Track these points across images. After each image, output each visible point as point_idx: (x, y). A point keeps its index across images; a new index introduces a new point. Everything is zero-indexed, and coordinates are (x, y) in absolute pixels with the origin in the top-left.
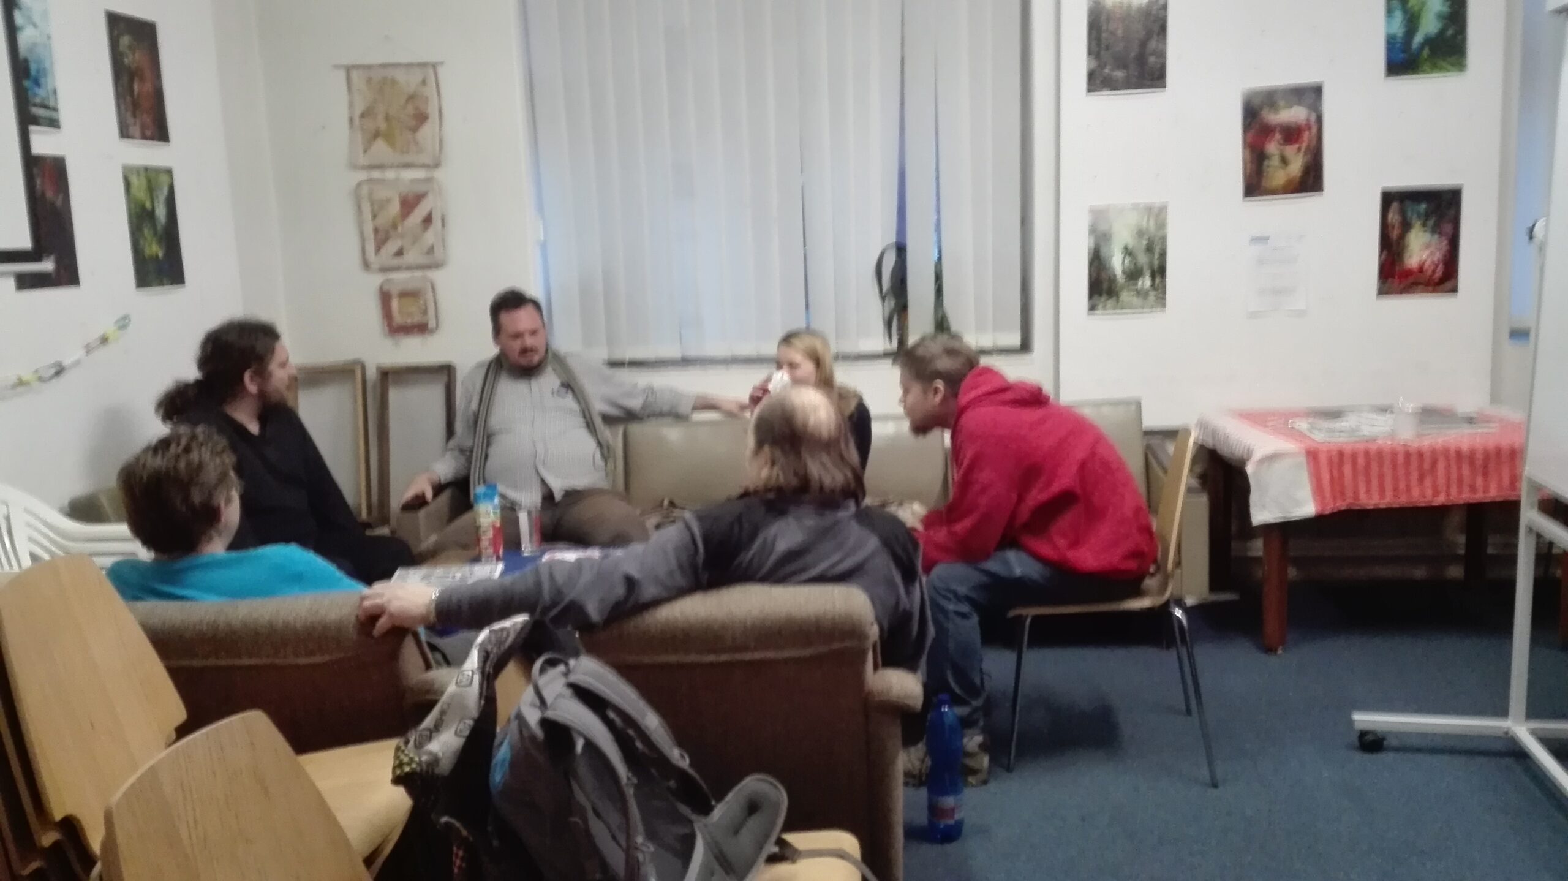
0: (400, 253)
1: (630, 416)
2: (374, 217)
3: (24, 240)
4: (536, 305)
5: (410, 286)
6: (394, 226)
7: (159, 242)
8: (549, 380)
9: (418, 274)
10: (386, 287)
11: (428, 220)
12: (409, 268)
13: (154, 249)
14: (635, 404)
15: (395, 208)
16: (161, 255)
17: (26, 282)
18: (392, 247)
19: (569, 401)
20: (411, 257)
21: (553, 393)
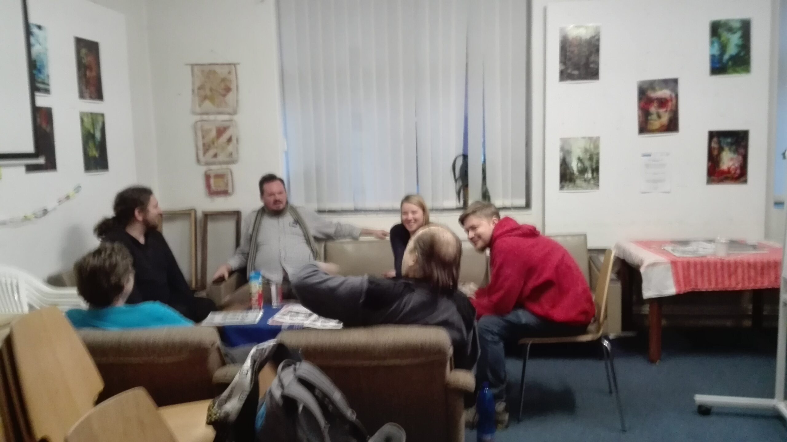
0: (215, 156)
1: (328, 238)
2: (203, 137)
3: (30, 148)
4: (282, 181)
5: (219, 172)
6: (213, 143)
7: (97, 150)
8: (288, 219)
9: (224, 166)
10: (208, 172)
11: (230, 140)
12: (220, 163)
13: (94, 153)
14: (331, 231)
15: (213, 133)
16: (97, 155)
17: (30, 168)
18: (211, 152)
19: (298, 229)
20: (221, 158)
21: (290, 225)
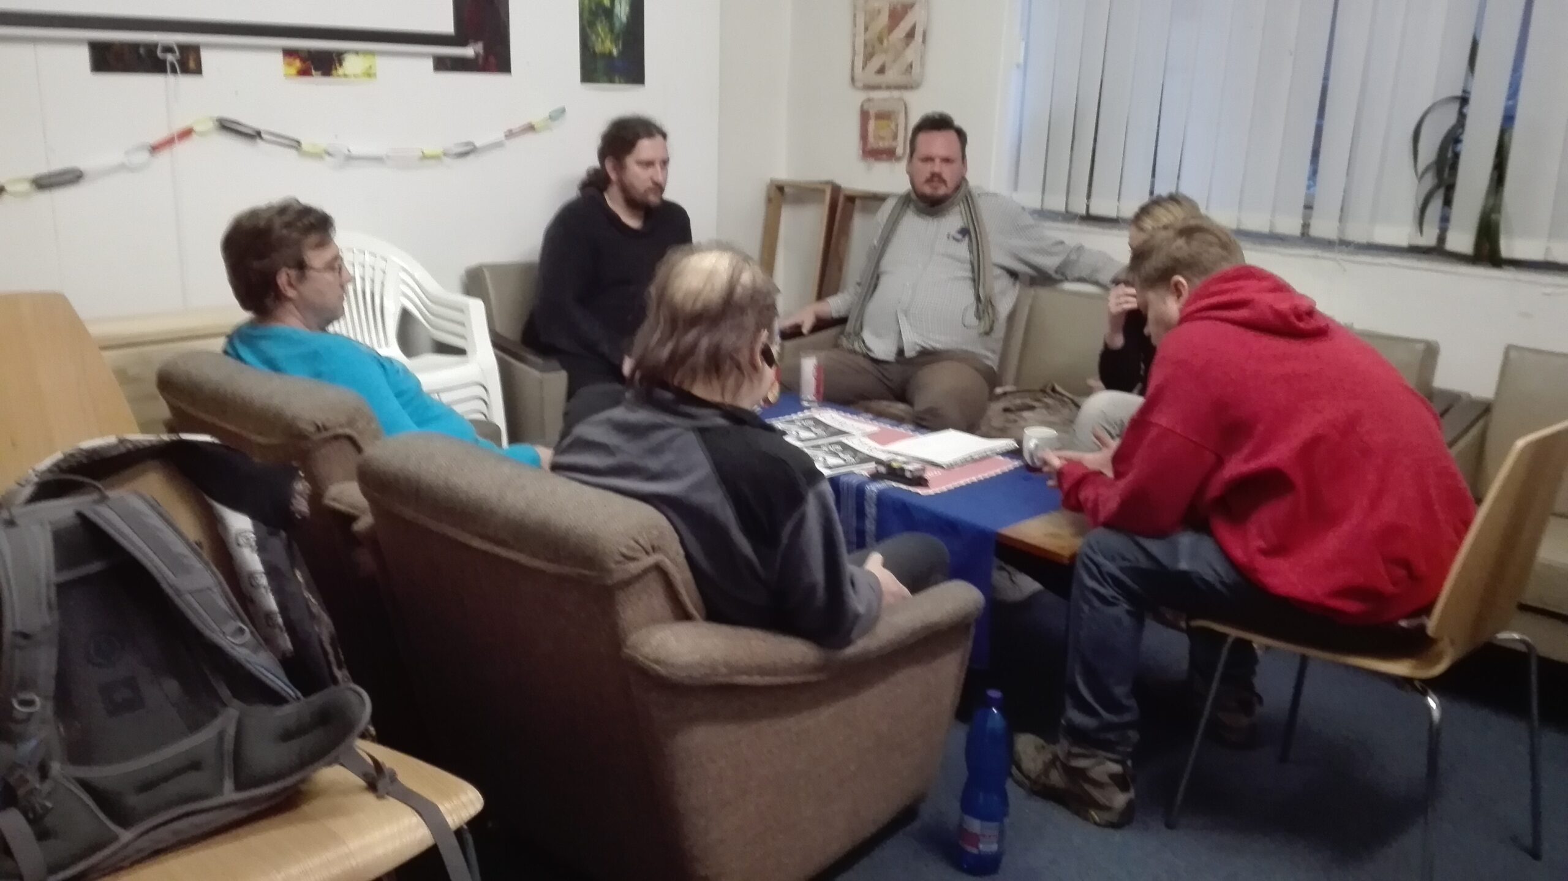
0: (881, 70)
2: (866, 29)
3: (446, 25)
5: (886, 107)
6: (881, 41)
7: (615, 41)
9: (896, 94)
10: (865, 107)
11: (911, 35)
12: (889, 88)
13: (607, 45)
15: (884, 19)
16: (615, 52)
17: (442, 64)
18: (876, 63)
20: (893, 75)
